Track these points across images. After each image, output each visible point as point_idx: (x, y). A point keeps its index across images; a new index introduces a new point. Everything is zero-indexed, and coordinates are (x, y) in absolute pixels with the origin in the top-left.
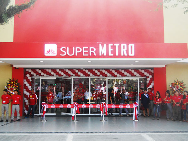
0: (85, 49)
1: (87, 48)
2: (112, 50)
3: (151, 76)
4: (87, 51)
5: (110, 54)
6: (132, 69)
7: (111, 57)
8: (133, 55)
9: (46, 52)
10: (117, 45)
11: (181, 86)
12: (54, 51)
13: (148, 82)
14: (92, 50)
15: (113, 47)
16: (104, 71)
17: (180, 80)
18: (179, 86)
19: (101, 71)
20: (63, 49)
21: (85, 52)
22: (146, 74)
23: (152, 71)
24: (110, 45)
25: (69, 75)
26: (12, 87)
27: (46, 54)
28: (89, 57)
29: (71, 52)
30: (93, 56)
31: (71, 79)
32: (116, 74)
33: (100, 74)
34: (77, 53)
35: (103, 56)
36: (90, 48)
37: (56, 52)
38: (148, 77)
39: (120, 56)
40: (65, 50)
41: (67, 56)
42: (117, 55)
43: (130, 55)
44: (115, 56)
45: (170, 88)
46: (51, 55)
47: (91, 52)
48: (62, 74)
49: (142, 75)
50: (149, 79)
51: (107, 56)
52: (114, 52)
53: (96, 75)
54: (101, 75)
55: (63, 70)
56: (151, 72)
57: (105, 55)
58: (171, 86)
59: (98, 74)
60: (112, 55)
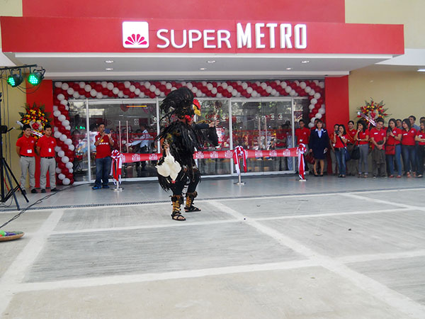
0: (209, 35)
1: (213, 31)
2: (263, 35)
3: (318, 96)
4: (213, 38)
5: (259, 45)
6: (281, 81)
7: (260, 51)
8: (304, 46)
9: (125, 39)
10: (272, 26)
11: (380, 112)
12: (143, 38)
13: (312, 107)
14: (223, 37)
15: (266, 30)
17: (377, 101)
18: (377, 111)
19: (219, 85)
20: (162, 34)
21: (208, 41)
22: (308, 90)
23: (322, 85)
24: (259, 26)
25: (152, 94)
26: (34, 120)
27: (127, 43)
28: (216, 50)
29: (179, 41)
30: (224, 49)
31: (156, 104)
32: (250, 90)
33: (218, 92)
34: (193, 42)
35: (245, 49)
36: (219, 32)
37: (147, 39)
38: (313, 97)
39: (278, 49)
40: (168, 35)
41: (170, 49)
42: (273, 45)
43: (298, 46)
44: (268, 50)
45: (358, 116)
46: (136, 45)
47: (220, 39)
48: (138, 92)
49: (301, 92)
50: (314, 101)
51: (255, 50)
52: (266, 40)
53: (209, 94)
54: (219, 95)
55: (139, 84)
56: (318, 87)
57: (250, 46)
58: (359, 113)
59: (214, 91)
60: (263, 46)
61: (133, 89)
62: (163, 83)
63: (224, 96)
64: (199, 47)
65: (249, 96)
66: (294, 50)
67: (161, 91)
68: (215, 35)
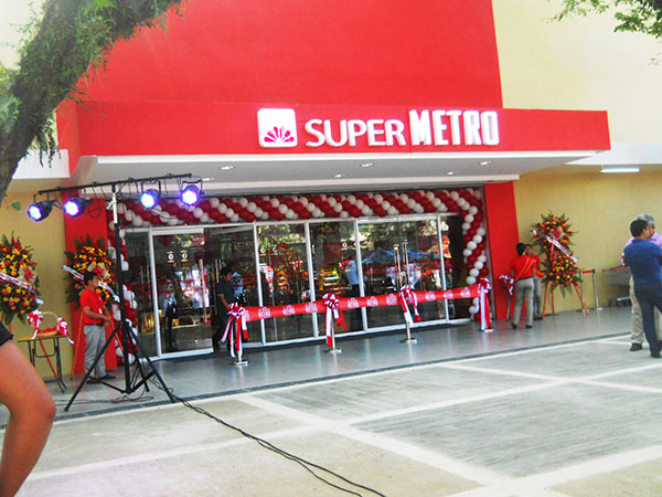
0: (376, 127)
1: (381, 122)
2: (445, 127)
3: (474, 210)
4: (381, 132)
5: (440, 141)
6: (426, 191)
7: (441, 148)
8: (495, 141)
10: (454, 114)
11: (565, 229)
12: (288, 133)
13: (467, 226)
14: (393, 129)
15: (446, 120)
16: (352, 200)
17: (557, 214)
18: (560, 229)
20: (314, 126)
21: (376, 136)
22: (463, 203)
23: (478, 195)
24: (438, 114)
25: (251, 216)
26: (94, 263)
27: (267, 140)
28: (385, 149)
29: (337, 136)
30: (396, 147)
32: (387, 206)
33: (344, 209)
34: (357, 138)
35: (422, 147)
36: (388, 124)
38: (467, 212)
39: (463, 147)
40: (321, 128)
41: (326, 148)
42: (457, 141)
43: (488, 142)
44: (451, 148)
45: (535, 237)
46: (279, 143)
47: (390, 133)
48: (230, 213)
49: (451, 205)
50: (470, 218)
51: (434, 148)
52: (448, 134)
53: (330, 212)
54: (345, 214)
55: (231, 201)
56: (474, 198)
57: (428, 142)
58: (535, 232)
59: (339, 208)
60: (446, 142)
61: (223, 209)
62: (267, 199)
63: (351, 215)
64: (363, 144)
65: (383, 214)
66: (484, 148)
67: (264, 210)
68: (382, 127)
